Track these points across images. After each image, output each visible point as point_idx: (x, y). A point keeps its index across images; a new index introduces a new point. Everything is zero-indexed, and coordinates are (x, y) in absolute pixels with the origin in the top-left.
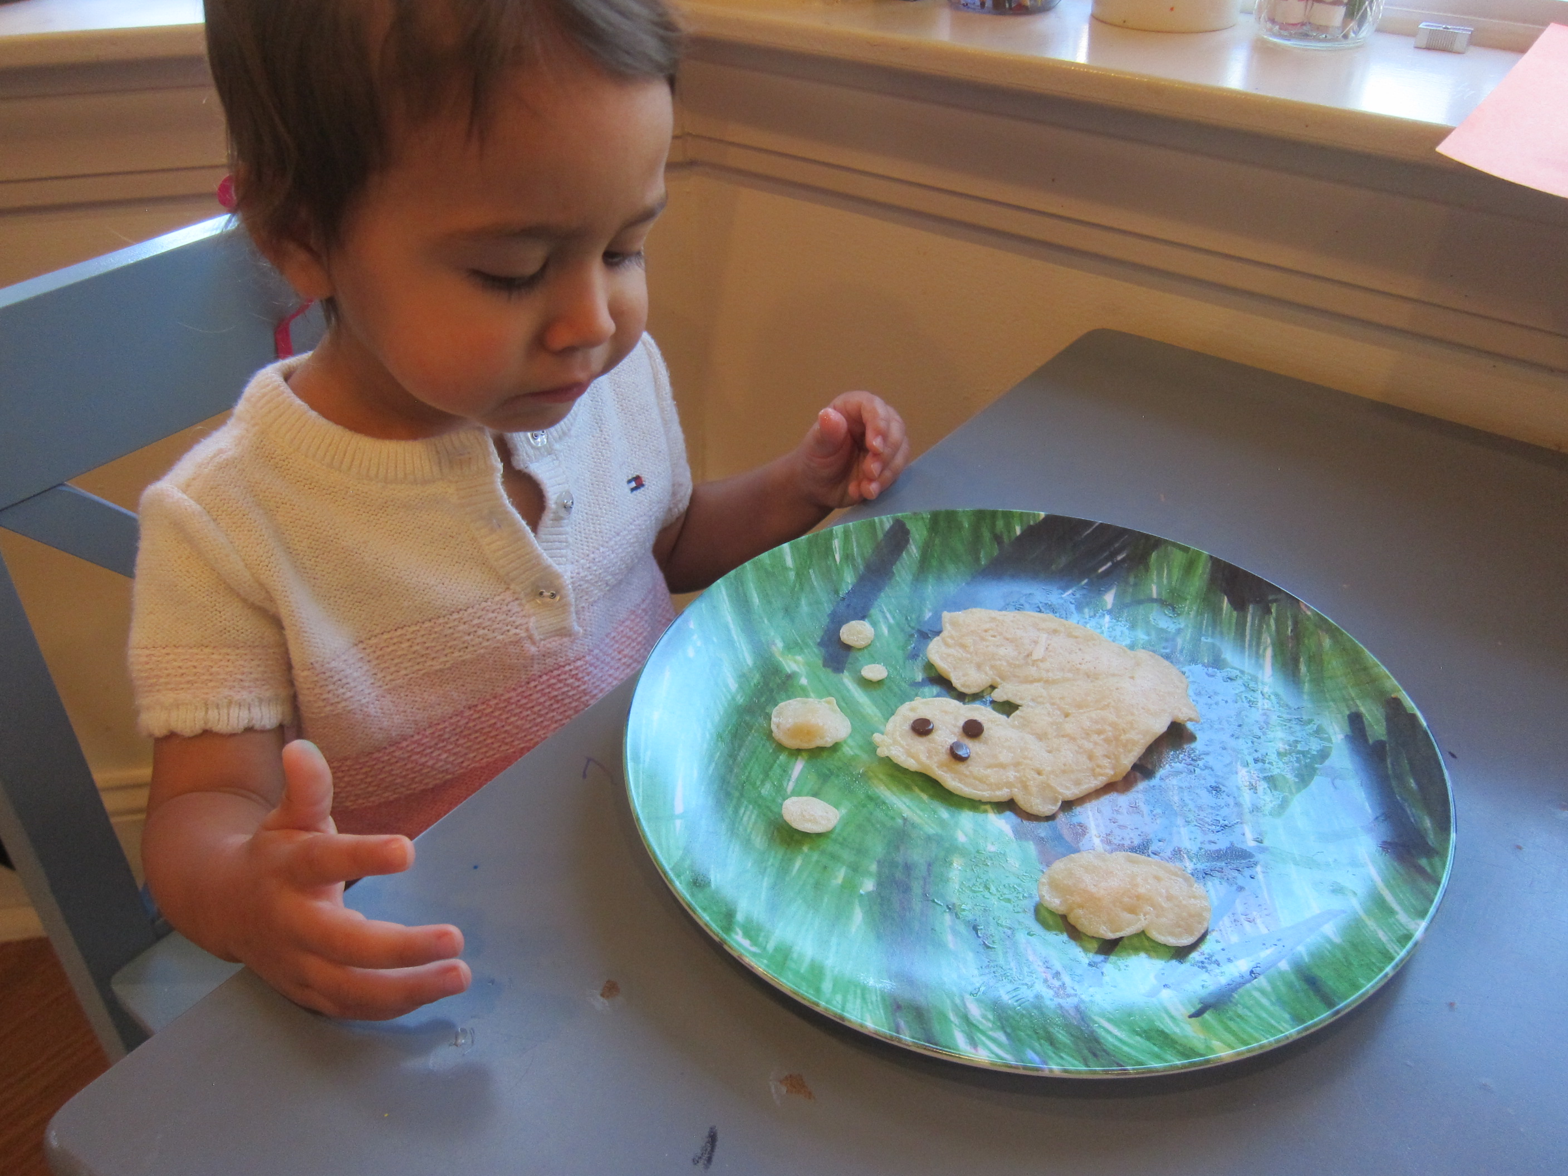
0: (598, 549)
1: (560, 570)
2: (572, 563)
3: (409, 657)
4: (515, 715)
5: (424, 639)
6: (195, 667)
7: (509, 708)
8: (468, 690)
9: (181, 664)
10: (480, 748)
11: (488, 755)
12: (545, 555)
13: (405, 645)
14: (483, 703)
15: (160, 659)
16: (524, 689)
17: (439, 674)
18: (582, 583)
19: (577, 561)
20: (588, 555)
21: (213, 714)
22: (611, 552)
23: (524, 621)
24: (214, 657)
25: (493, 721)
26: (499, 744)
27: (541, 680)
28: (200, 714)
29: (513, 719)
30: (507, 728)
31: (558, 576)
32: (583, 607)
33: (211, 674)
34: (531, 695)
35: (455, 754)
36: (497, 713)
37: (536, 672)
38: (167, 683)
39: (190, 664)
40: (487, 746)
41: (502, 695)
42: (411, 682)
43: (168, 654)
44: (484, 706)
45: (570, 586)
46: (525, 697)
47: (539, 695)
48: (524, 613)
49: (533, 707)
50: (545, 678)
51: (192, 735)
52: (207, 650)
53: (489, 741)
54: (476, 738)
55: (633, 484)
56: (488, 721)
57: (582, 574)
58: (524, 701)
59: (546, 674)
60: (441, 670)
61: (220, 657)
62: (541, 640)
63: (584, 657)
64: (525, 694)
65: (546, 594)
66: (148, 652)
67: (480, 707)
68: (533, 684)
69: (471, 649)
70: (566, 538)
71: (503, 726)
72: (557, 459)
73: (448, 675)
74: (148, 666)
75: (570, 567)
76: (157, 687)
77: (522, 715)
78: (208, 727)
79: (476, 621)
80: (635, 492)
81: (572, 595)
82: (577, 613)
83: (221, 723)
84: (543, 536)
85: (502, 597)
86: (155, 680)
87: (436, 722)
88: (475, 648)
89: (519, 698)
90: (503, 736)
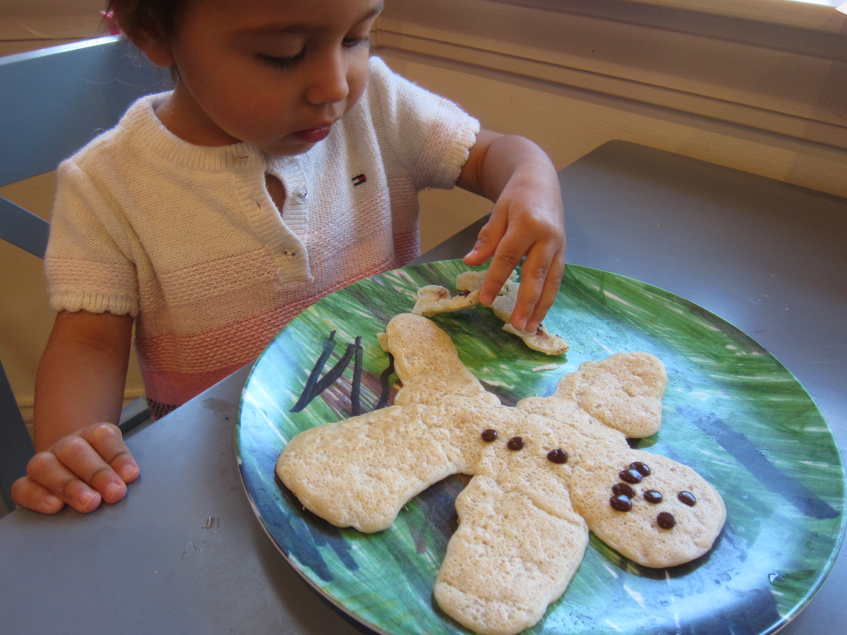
0: (328, 224)
1: (299, 238)
2: (309, 233)
3: (200, 285)
4: (267, 330)
5: (209, 273)
6: (80, 271)
7: (263, 325)
8: (237, 311)
9: (72, 269)
10: (244, 351)
11: (249, 355)
12: (287, 228)
13: (198, 277)
14: (246, 321)
15: (60, 264)
16: (273, 313)
17: (218, 298)
18: (315, 246)
19: (313, 232)
20: (321, 229)
21: (87, 300)
22: (337, 226)
23: (273, 269)
24: (92, 266)
25: (253, 333)
26: (256, 349)
27: (285, 308)
28: (79, 299)
29: (265, 333)
30: (262, 338)
31: (297, 242)
32: (316, 263)
33: (89, 276)
34: (278, 317)
35: (227, 352)
36: (255, 328)
37: (281, 303)
38: (62, 279)
39: (78, 269)
40: (248, 349)
41: (259, 316)
42: (200, 302)
43: (66, 262)
44: (247, 323)
45: (306, 249)
46: (274, 319)
47: (283, 317)
48: (273, 264)
49: (279, 326)
50: (287, 307)
51: (74, 311)
52: (88, 262)
53: (250, 346)
54: (242, 343)
55: (357, 181)
56: (249, 333)
57: (316, 241)
58: (273, 321)
59: (288, 304)
60: (219, 296)
61: (94, 267)
62: (285, 282)
63: (314, 295)
64: (274, 317)
65: (288, 253)
66: (54, 260)
67: (244, 323)
68: (279, 310)
69: (238, 283)
70: (304, 217)
71: (259, 337)
72: (298, 165)
73: (224, 300)
74: (53, 268)
75: (307, 236)
76: (57, 281)
77: (271, 331)
78: (83, 307)
79: (242, 265)
80: (358, 186)
81: (307, 255)
82: (312, 267)
83: (91, 306)
84: (287, 215)
85: (260, 251)
86: (56, 277)
87: (215, 329)
88: (241, 283)
89: (270, 319)
90: (259, 343)
